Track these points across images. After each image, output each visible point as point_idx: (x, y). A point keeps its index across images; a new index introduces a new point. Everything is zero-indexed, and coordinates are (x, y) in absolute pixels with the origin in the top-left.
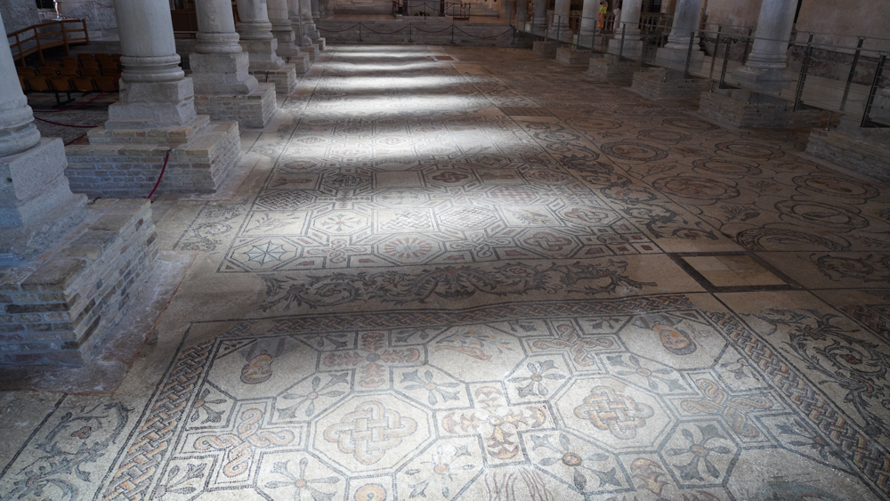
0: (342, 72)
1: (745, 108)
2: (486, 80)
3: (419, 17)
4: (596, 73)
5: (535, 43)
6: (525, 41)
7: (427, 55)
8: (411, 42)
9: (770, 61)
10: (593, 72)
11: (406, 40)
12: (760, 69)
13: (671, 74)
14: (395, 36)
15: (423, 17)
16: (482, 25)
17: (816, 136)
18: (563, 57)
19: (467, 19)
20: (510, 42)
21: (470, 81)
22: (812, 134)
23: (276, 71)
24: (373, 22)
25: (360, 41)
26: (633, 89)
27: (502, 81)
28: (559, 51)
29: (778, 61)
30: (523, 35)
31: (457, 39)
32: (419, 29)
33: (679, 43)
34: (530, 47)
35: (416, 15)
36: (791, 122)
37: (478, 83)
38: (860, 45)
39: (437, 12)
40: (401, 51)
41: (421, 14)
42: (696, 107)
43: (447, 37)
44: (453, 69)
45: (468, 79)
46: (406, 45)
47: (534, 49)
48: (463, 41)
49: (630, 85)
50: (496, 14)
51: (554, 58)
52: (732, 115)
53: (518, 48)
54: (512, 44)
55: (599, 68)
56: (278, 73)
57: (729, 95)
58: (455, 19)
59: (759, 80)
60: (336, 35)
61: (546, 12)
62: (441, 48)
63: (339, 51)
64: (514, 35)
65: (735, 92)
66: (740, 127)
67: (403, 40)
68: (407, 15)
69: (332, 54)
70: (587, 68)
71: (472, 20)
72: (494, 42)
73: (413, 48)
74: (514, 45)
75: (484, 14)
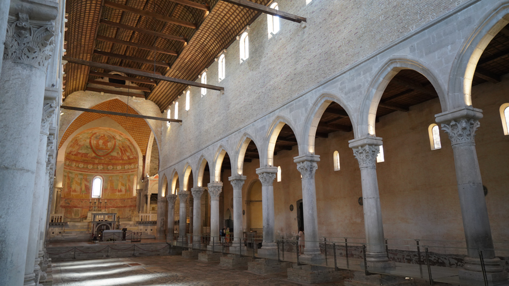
0: (73, 278)
1: (311, 274)
2: (169, 275)
3: (110, 242)
4: (225, 265)
5: (183, 252)
6: (177, 251)
7: (122, 263)
8: (108, 257)
9: (314, 251)
10: (223, 265)
11: (104, 256)
12: (311, 255)
13: (268, 261)
14: (97, 254)
15: (112, 242)
16: (150, 244)
17: (347, 283)
18: (203, 258)
19: (140, 241)
20: (168, 252)
21: (161, 276)
22: (345, 282)
23: (45, 281)
24: (83, 247)
25: (74, 259)
26: (249, 271)
27: (179, 274)
28: (200, 255)
29: (317, 251)
30: (175, 247)
31: (137, 253)
32: (112, 249)
33: (268, 246)
34: (180, 254)
35: (108, 240)
36: (331, 278)
37: (166, 277)
38: (346, 241)
39: (120, 238)
40: (104, 263)
41: (111, 240)
42: (286, 276)
43: (130, 252)
44: (145, 270)
45: (158, 275)
46: (105, 258)
47: (183, 255)
48: (140, 254)
49: (247, 269)
50: (153, 237)
51: (197, 259)
52: (305, 278)
53: (173, 255)
54: (169, 253)
55: (226, 262)
56: (46, 282)
57: (301, 268)
58: (132, 241)
59: (312, 260)
60: (57, 256)
61: (186, 234)
62: (127, 259)
63: (62, 266)
64: (170, 248)
65: (303, 267)
66: (311, 284)
67: (103, 256)
68: (102, 241)
69: (59, 268)
70: (220, 262)
71: (142, 242)
72: (158, 253)
73: (110, 260)
74: (170, 254)
75: (146, 237)
